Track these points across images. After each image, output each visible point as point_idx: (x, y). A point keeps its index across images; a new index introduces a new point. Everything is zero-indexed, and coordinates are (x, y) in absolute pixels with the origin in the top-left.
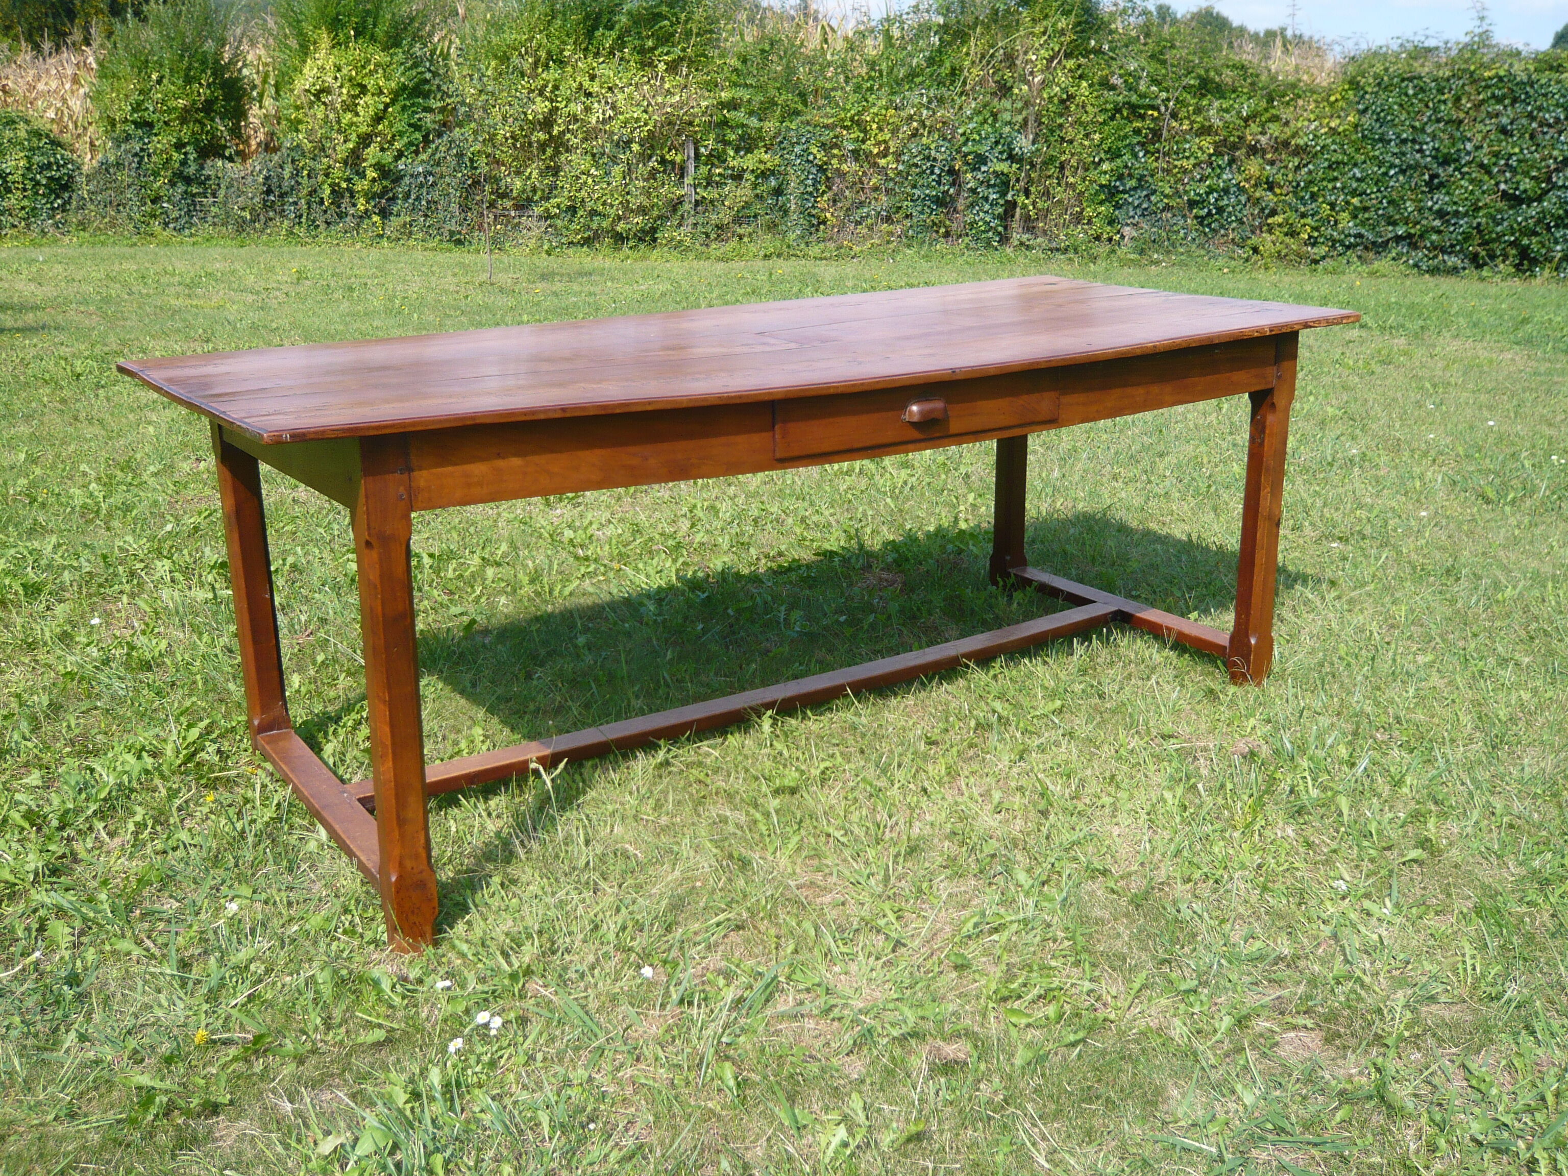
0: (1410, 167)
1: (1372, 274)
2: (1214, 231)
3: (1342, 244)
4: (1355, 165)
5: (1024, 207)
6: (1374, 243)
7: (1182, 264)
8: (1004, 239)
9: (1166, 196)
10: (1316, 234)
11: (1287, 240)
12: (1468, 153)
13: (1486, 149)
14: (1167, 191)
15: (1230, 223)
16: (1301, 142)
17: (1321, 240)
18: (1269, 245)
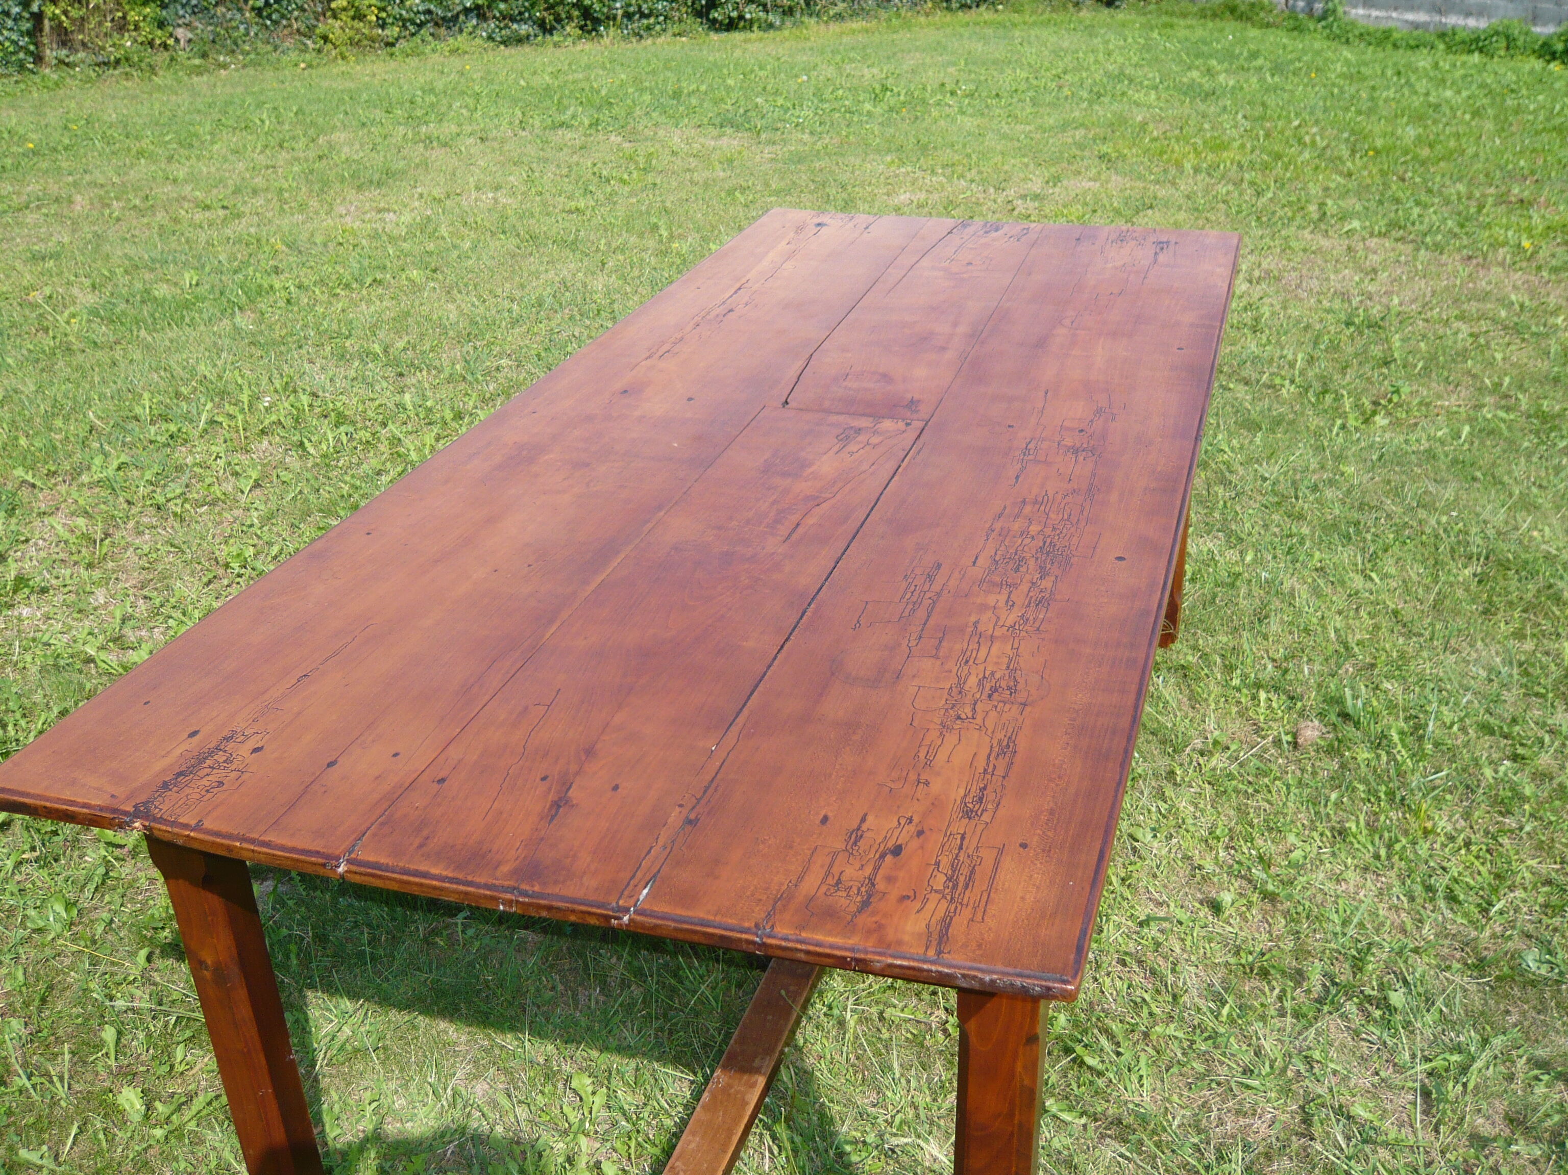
1: (454, 51)
2: (275, 23)
3: (413, 23)
5: (54, 18)
6: (443, 19)
7: (253, 63)
8: (38, 59)
10: (384, 15)
11: (356, 23)
15: (291, 12)
17: (390, 20)
18: (338, 32)
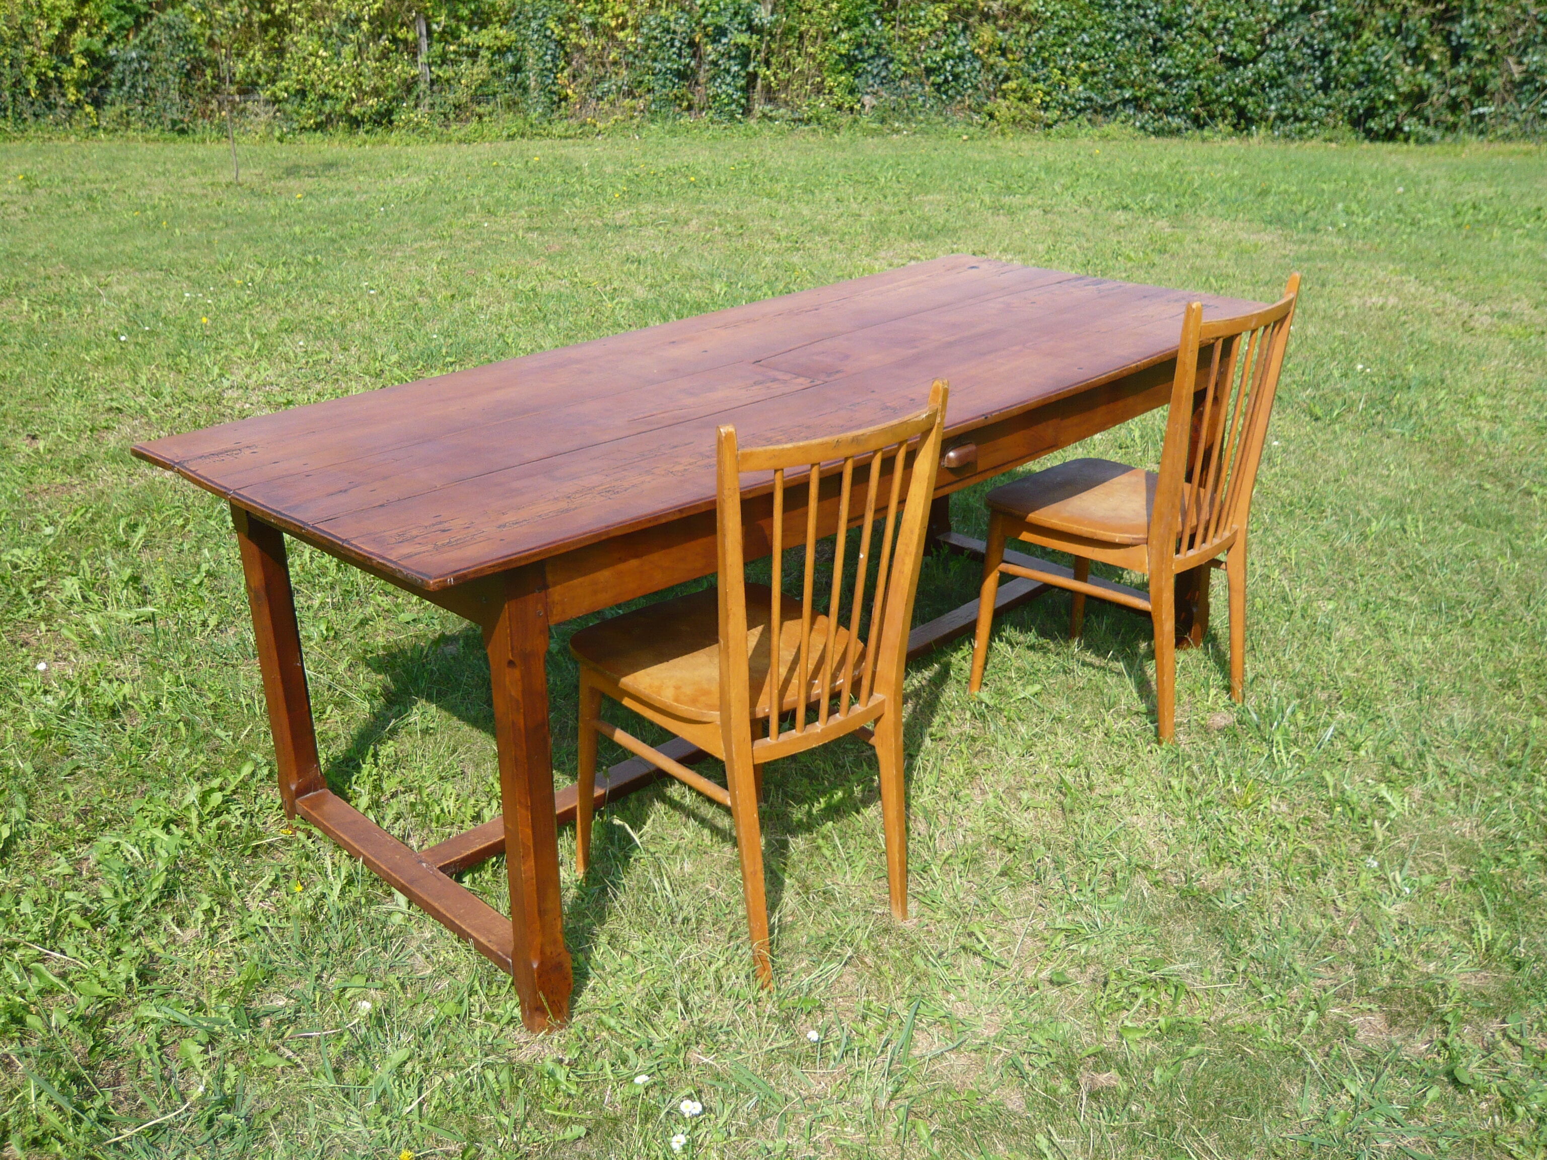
0: (1135, 31)
1: (1104, 137)
2: (952, 98)
3: (1073, 108)
4: (1084, 30)
5: (765, 78)
6: (1103, 107)
7: (924, 132)
8: (747, 111)
9: (904, 64)
10: (1048, 99)
11: (1022, 105)
12: (1189, 18)
13: (1205, 13)
14: (905, 59)
15: (966, 90)
16: (1032, 8)
17: (1053, 104)
18: (1004, 110)
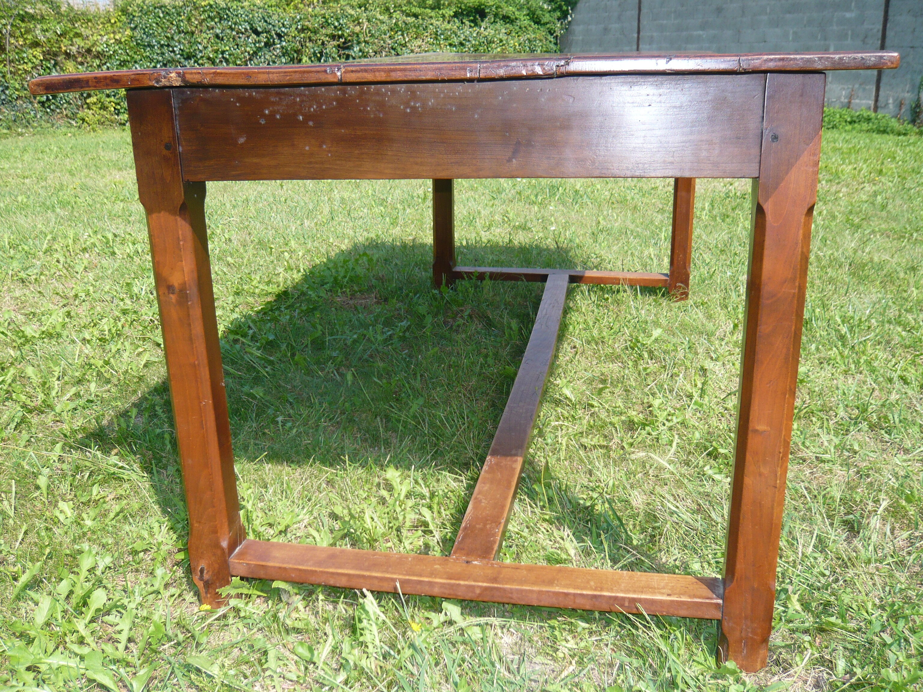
0: (169, 61)
2: (53, 110)
4: (135, 62)
7: (40, 134)
9: (17, 90)
10: (119, 107)
11: (102, 112)
12: (201, 51)
13: (210, 49)
14: (17, 86)
15: (62, 105)
16: (99, 49)
17: (122, 111)
18: (91, 117)
